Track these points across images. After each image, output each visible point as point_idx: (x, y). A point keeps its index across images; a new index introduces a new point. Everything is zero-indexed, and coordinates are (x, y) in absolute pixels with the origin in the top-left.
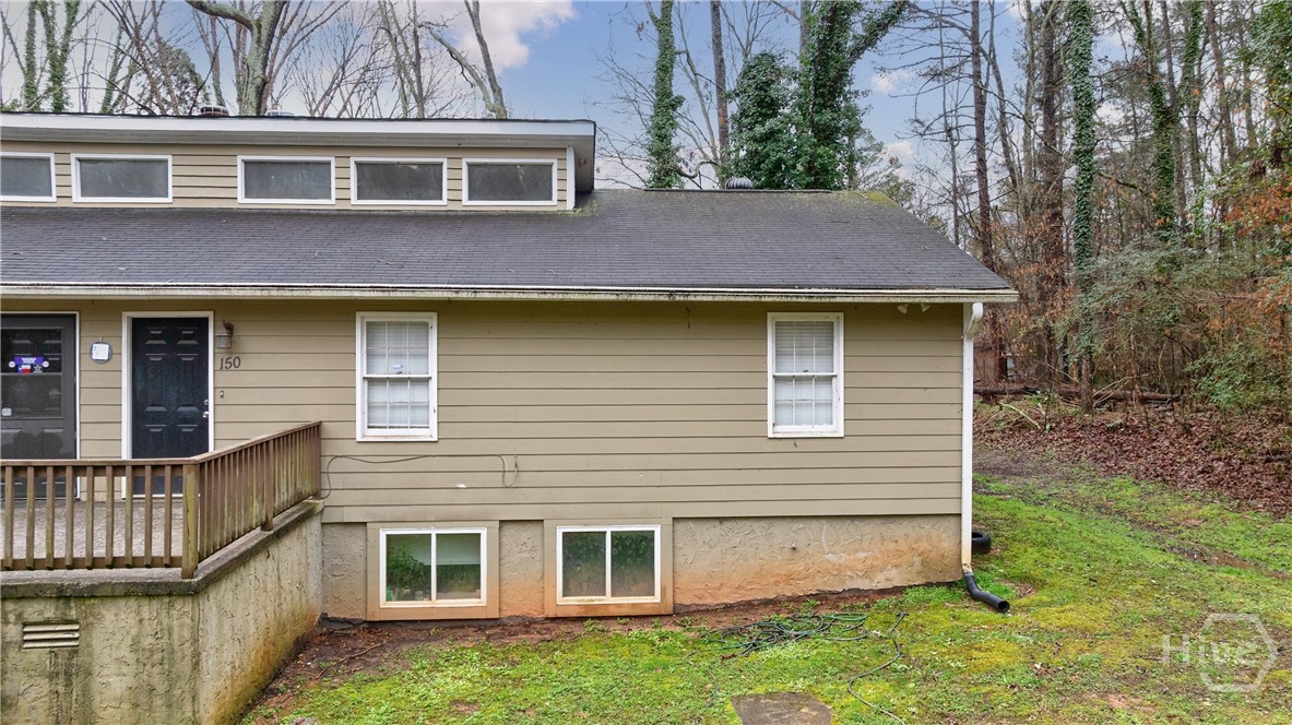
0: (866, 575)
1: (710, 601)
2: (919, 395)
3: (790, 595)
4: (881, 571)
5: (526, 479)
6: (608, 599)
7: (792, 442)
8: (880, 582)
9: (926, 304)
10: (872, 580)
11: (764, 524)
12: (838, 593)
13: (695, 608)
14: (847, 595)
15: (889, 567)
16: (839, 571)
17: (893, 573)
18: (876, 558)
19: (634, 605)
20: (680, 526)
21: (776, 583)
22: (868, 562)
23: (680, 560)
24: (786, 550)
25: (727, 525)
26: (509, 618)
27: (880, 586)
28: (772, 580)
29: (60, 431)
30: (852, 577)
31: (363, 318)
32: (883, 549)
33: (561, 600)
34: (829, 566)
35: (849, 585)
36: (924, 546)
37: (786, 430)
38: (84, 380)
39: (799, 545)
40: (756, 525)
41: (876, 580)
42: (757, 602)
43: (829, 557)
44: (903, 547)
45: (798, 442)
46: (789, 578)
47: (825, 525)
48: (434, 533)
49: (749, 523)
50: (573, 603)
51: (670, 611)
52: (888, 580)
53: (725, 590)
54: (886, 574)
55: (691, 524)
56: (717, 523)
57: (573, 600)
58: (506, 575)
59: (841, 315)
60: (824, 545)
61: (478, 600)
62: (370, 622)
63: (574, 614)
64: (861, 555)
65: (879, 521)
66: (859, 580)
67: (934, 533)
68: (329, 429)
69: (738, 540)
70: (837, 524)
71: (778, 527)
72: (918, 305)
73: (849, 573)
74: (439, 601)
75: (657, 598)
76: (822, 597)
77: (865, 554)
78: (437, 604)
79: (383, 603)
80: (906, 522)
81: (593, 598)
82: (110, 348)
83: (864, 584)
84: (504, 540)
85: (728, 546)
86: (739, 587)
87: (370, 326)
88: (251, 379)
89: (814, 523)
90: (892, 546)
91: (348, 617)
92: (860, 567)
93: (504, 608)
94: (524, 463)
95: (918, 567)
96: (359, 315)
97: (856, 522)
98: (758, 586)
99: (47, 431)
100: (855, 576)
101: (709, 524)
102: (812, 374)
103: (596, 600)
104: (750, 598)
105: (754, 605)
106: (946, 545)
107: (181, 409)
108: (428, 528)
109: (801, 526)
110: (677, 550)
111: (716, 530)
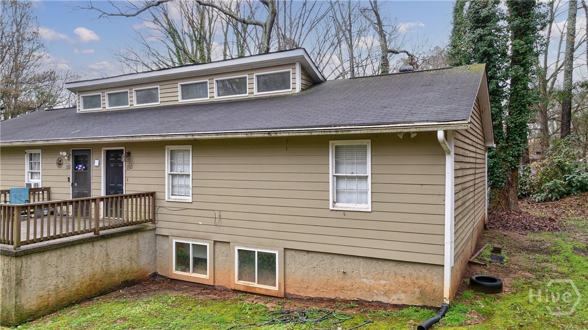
0: (385, 294)
1: (302, 294)
2: (417, 189)
3: (343, 298)
4: (395, 293)
5: (224, 222)
6: (255, 285)
7: (343, 213)
8: (394, 299)
9: (414, 132)
10: (389, 298)
11: (329, 257)
12: (369, 302)
13: (295, 297)
14: (375, 304)
15: (400, 292)
16: (370, 290)
17: (402, 296)
18: (391, 285)
19: (267, 290)
20: (288, 253)
21: (336, 291)
22: (387, 287)
23: (288, 270)
24: (341, 273)
25: (311, 255)
26: (218, 286)
27: (395, 302)
28: (334, 288)
29: (87, 192)
30: (377, 294)
31: (168, 148)
32: (396, 280)
33: (237, 282)
34: (364, 286)
35: (375, 299)
36: (422, 282)
37: (340, 206)
38: (93, 173)
39: (348, 271)
40: (325, 257)
41: (392, 298)
42: (326, 299)
43: (364, 280)
44: (409, 281)
45: (346, 213)
46: (342, 288)
47: (362, 262)
48: (191, 243)
49: (321, 255)
50: (242, 284)
51: (283, 296)
52: (398, 299)
53: (309, 290)
54: (398, 296)
55: (293, 252)
56: (306, 253)
57: (242, 282)
58: (216, 266)
59: (370, 141)
60: (361, 273)
61: (206, 276)
62: (171, 279)
63: (242, 290)
64: (383, 282)
65: (394, 264)
66: (382, 297)
67: (429, 275)
68: (158, 195)
69: (316, 264)
70: (368, 261)
71: (337, 260)
72: (408, 134)
73: (375, 291)
74: (194, 274)
75: (276, 288)
76: (360, 303)
77: (385, 282)
78: (191, 275)
79: (174, 272)
80: (410, 266)
81: (250, 283)
82: (99, 162)
83: (384, 300)
84: (216, 250)
85: (311, 266)
86: (316, 289)
87: (172, 152)
88: (135, 174)
89: (356, 259)
90: (401, 279)
91: (164, 275)
92: (382, 289)
93: (216, 281)
94: (223, 215)
95: (418, 294)
96: (167, 147)
97: (380, 262)
98: (326, 291)
99: (84, 192)
100: (379, 294)
101: (302, 253)
102: (356, 175)
103: (251, 284)
104: (322, 296)
105: (324, 300)
106: (437, 284)
107: (118, 185)
108: (189, 240)
109: (349, 260)
110: (287, 266)
111: (305, 257)
